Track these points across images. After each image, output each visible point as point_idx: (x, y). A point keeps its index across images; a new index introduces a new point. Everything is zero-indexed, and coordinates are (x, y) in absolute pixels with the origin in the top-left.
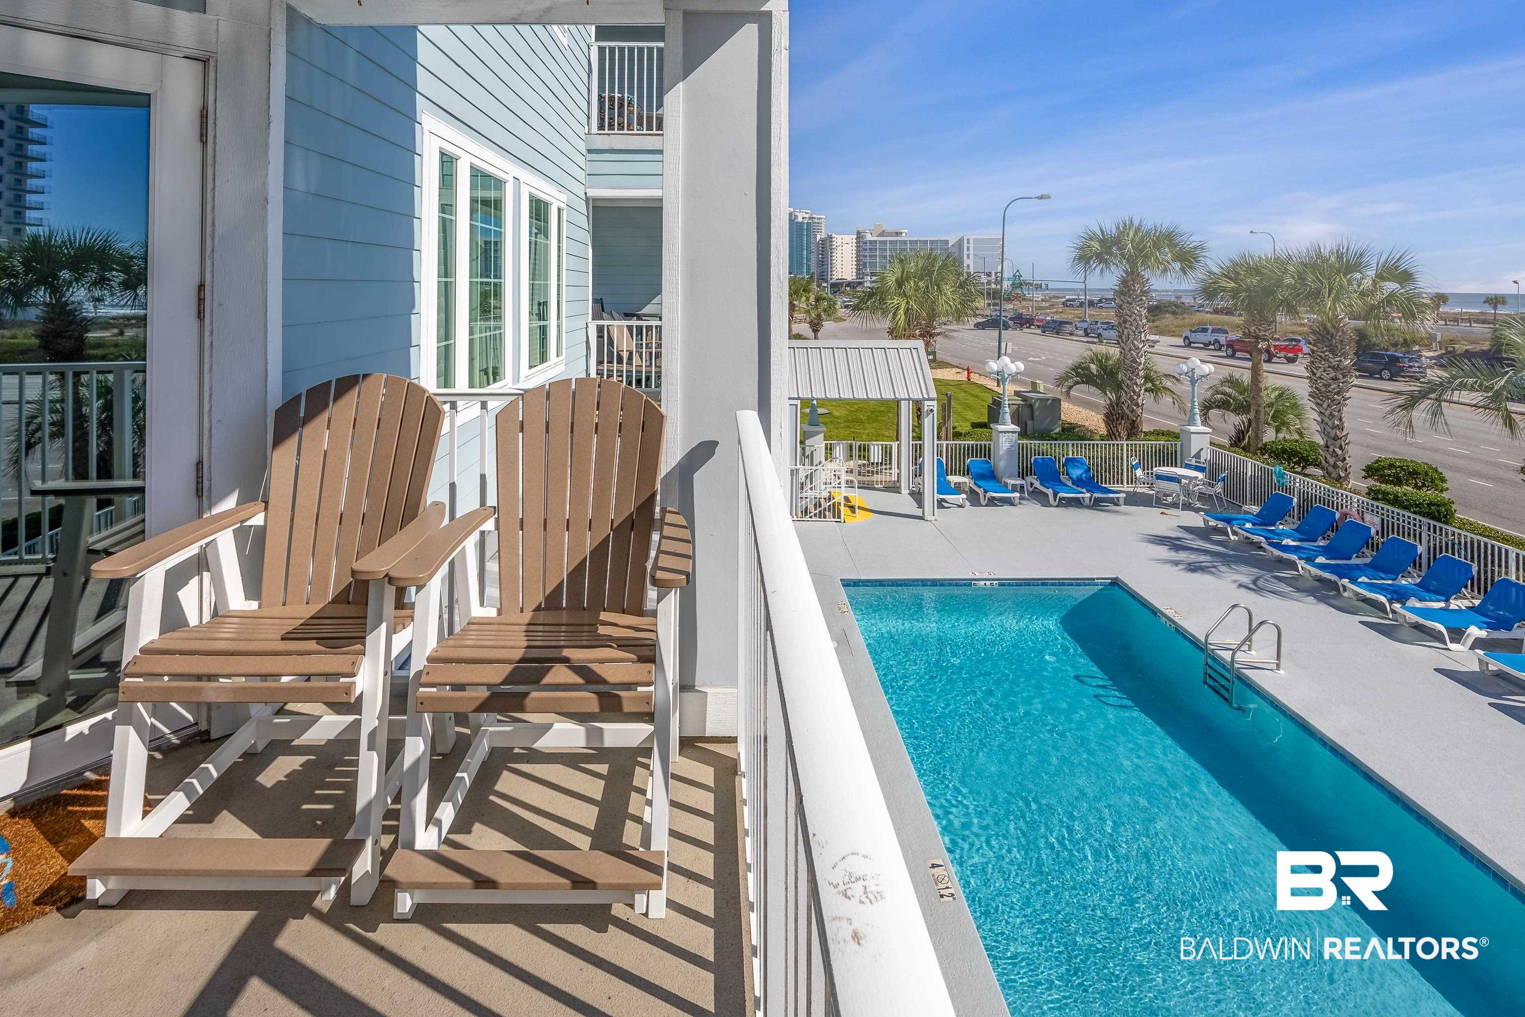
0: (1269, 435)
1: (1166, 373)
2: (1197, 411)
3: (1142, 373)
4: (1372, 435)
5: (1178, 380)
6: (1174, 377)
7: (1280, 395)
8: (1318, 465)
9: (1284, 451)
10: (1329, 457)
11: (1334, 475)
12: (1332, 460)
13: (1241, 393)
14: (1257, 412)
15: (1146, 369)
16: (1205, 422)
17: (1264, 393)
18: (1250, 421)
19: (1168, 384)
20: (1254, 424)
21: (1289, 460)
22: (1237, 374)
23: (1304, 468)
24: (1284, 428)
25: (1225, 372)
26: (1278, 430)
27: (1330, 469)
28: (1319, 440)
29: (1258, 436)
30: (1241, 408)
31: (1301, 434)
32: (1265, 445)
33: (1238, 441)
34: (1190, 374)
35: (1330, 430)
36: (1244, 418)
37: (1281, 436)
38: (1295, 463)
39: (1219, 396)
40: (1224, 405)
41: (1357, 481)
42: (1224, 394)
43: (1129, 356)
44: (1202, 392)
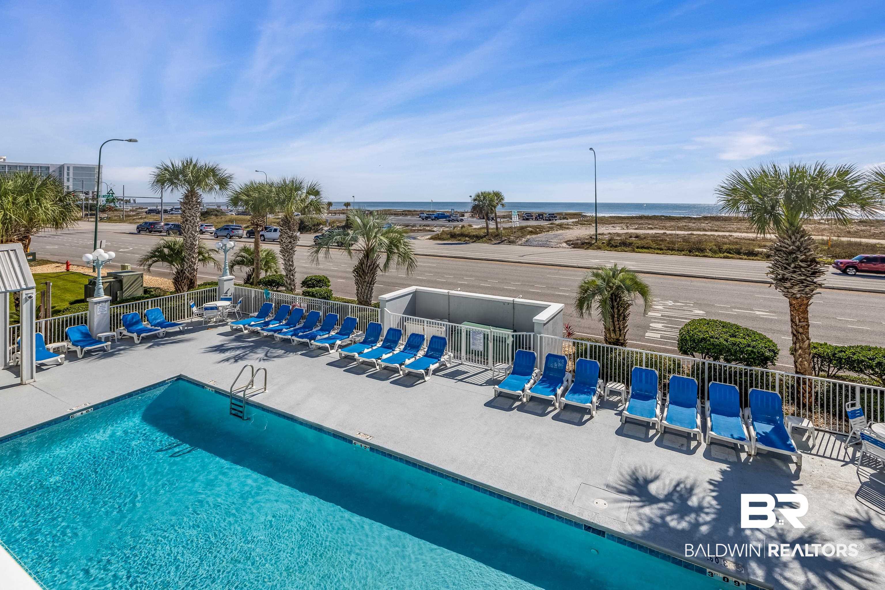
0: (263, 275)
1: (211, 248)
2: (227, 267)
3: (196, 251)
4: (305, 267)
5: (217, 252)
6: (215, 250)
7: (268, 254)
8: (283, 285)
9: (269, 281)
10: (287, 280)
11: (290, 289)
12: (289, 282)
13: (249, 255)
14: (257, 263)
15: (200, 247)
16: (231, 274)
17: (260, 254)
18: (254, 269)
19: (212, 255)
20: (255, 270)
21: (271, 285)
22: (247, 245)
23: (277, 288)
24: (269, 270)
25: (242, 245)
26: (266, 271)
27: (288, 286)
28: (284, 273)
29: (258, 277)
30: (250, 262)
31: (276, 272)
32: (260, 280)
33: (249, 281)
34: (224, 248)
35: (288, 267)
36: (251, 268)
37: (268, 274)
38: (274, 286)
39: (239, 258)
40: (241, 263)
41: (299, 290)
42: (242, 256)
43: (189, 241)
44: (230, 257)
